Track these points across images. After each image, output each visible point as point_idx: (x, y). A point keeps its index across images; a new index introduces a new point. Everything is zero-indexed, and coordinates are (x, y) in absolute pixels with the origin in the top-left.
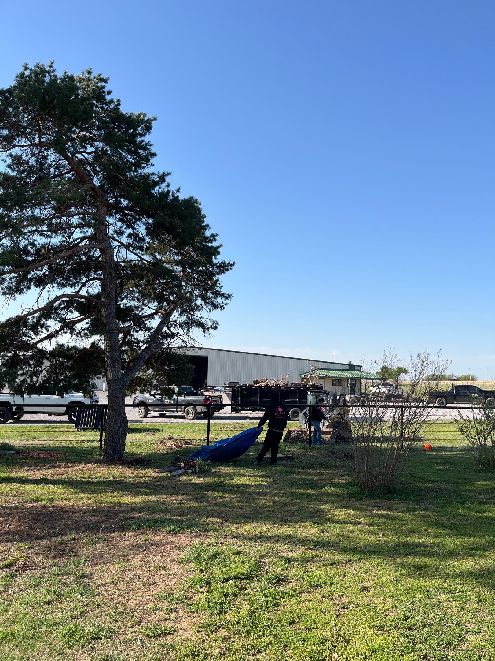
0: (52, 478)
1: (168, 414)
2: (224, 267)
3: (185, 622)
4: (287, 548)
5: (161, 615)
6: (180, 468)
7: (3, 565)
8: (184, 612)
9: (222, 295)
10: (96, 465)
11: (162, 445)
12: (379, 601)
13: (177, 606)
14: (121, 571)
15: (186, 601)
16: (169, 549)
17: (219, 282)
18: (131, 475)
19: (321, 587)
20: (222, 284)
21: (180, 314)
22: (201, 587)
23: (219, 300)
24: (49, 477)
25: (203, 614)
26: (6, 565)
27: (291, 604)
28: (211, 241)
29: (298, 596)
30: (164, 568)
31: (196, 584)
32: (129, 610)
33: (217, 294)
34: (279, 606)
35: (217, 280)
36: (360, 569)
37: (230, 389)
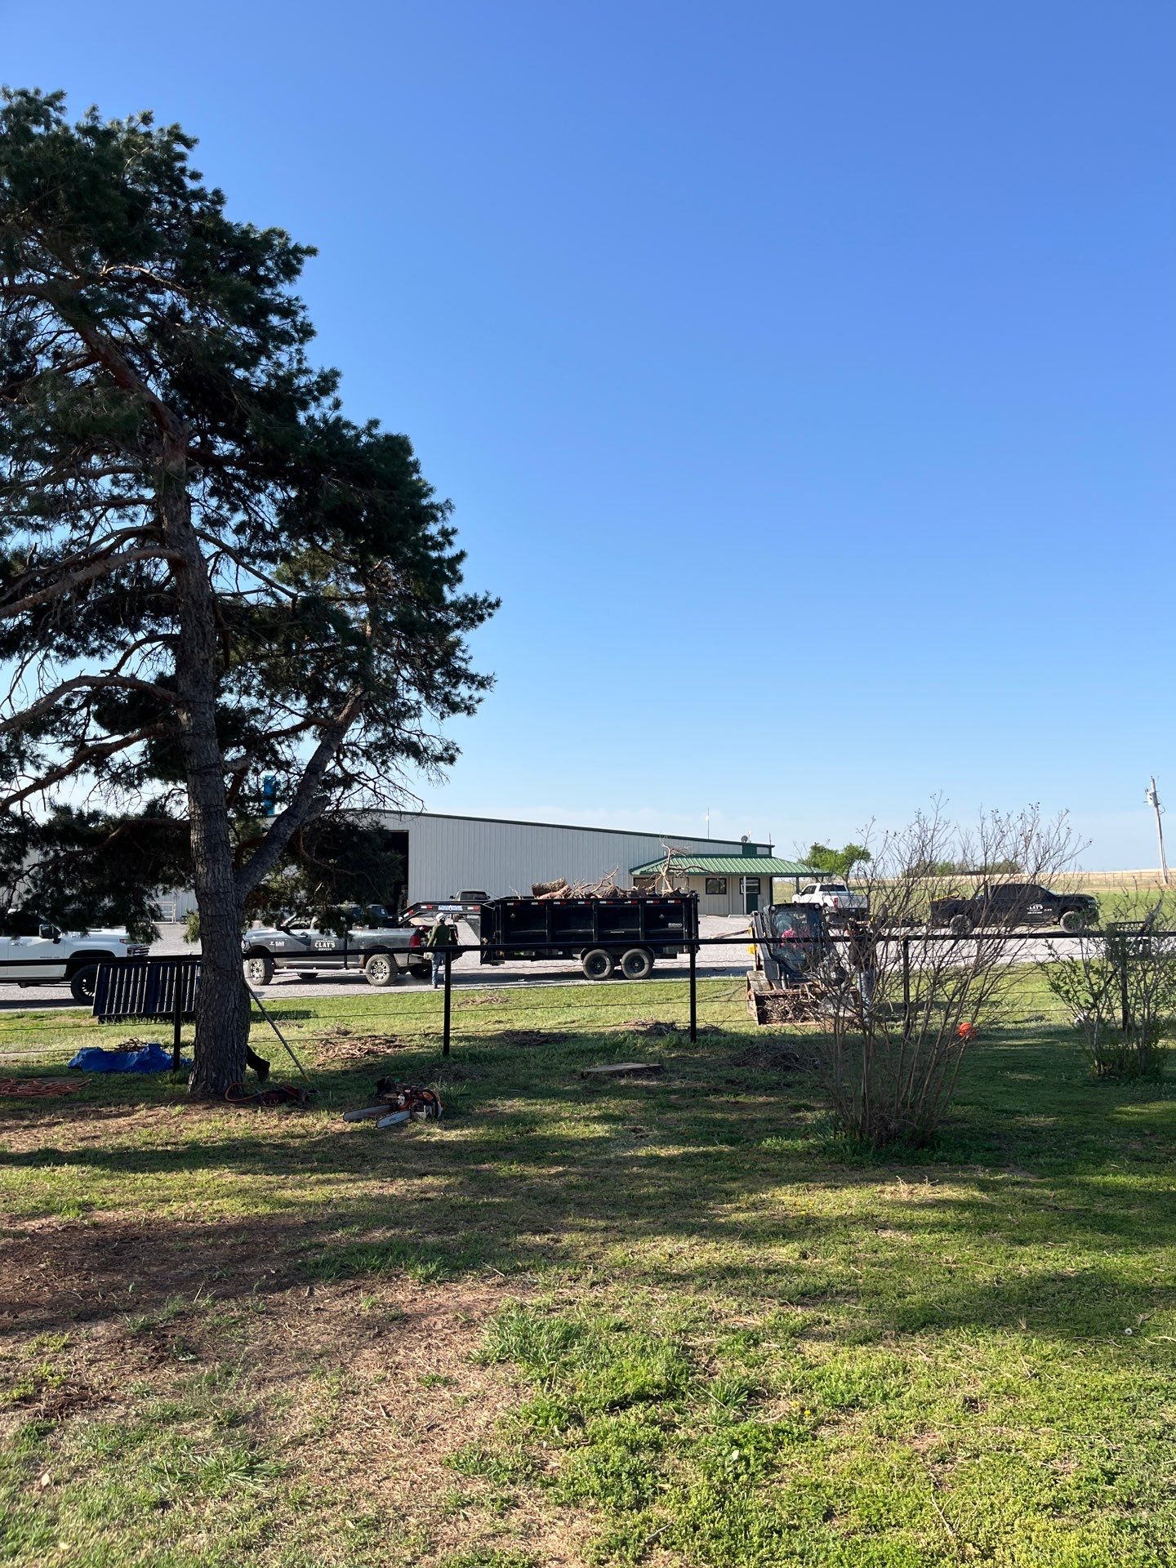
0: (70, 1148)
1: (322, 973)
2: (473, 612)
3: (553, 1537)
4: (735, 1305)
5: (481, 1520)
6: (395, 1108)
7: (6, 1400)
8: (540, 1507)
9: (471, 679)
10: (178, 1108)
11: (327, 1050)
12: (1021, 1437)
13: (514, 1490)
14: (334, 1397)
15: (534, 1471)
16: (439, 1326)
17: (463, 648)
18: (276, 1130)
19: (863, 1408)
20: (469, 653)
21: (366, 728)
22: (563, 1430)
23: (463, 691)
24: (60, 1146)
25: (592, 1510)
26: (14, 1400)
27: (806, 1461)
28: (439, 546)
29: (815, 1438)
30: (446, 1382)
31: (547, 1423)
32: (390, 1511)
33: (457, 676)
34: (776, 1468)
35: (458, 643)
36: (939, 1351)
37: (478, 907)
